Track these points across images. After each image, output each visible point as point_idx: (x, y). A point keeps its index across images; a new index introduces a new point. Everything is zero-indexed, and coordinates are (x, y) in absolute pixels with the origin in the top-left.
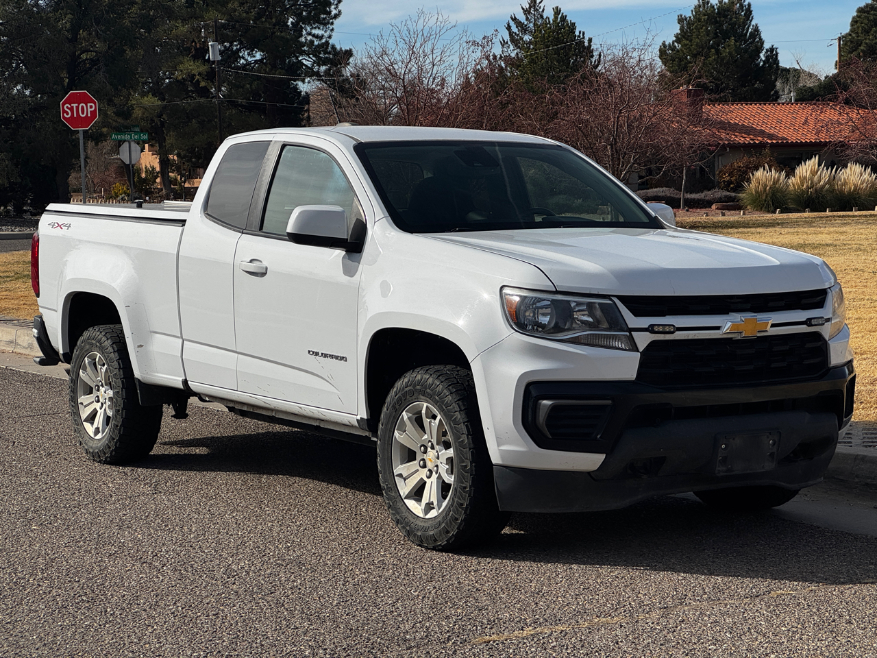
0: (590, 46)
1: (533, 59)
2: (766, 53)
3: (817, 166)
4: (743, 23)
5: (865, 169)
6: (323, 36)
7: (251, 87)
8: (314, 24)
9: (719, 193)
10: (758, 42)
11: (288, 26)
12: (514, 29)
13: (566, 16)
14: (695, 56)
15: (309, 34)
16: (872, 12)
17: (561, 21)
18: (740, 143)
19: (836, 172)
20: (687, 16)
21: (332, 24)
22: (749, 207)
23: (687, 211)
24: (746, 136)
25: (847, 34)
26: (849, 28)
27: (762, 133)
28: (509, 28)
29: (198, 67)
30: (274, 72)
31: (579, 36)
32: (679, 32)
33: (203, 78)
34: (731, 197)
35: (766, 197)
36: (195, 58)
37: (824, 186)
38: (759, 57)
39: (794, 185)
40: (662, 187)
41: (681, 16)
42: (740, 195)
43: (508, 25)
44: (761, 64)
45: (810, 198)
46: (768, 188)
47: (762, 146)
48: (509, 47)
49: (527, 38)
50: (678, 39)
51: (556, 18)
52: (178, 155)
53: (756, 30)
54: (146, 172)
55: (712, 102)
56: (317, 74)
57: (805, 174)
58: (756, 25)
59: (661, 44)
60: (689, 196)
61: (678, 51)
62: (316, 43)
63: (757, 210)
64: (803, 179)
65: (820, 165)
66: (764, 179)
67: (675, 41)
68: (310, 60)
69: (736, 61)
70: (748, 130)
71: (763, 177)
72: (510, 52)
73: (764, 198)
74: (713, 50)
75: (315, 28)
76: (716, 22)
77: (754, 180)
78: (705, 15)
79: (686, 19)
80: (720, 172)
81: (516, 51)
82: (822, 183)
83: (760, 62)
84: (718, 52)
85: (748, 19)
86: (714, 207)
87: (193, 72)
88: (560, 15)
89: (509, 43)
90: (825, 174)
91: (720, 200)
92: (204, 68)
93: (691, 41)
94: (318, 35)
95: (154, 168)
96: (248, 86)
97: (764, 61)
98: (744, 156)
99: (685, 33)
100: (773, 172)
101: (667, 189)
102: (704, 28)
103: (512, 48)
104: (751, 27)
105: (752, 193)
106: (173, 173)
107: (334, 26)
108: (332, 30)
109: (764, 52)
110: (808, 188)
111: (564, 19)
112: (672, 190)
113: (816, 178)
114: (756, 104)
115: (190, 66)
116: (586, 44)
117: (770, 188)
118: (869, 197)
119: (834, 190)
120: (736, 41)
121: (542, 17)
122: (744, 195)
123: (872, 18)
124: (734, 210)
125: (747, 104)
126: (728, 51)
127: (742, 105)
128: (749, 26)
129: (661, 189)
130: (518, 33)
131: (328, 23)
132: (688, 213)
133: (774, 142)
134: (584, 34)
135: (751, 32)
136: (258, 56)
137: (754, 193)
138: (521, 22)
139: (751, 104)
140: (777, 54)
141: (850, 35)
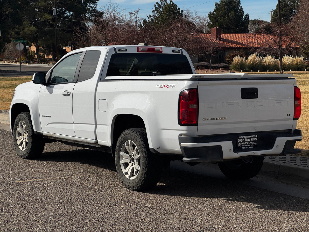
0: (182, 13)
1: (162, 17)
2: (245, 16)
3: (256, 56)
4: (237, 6)
5: (273, 57)
6: (93, 7)
7: (68, 24)
8: (90, 3)
9: (223, 64)
10: (242, 12)
11: (82, 3)
12: (157, 6)
13: (174, 2)
14: (220, 17)
15: (89, 6)
16: (284, 2)
17: (172, 4)
18: (233, 47)
19: (262, 58)
20: (218, 3)
21: (97, 3)
22: (233, 69)
23: (212, 70)
24: (236, 45)
25: (275, 10)
26: (276, 8)
27: (241, 44)
28: (155, 6)
29: (49, 17)
30: (76, 19)
31: (178, 10)
32: (215, 8)
33: (51, 21)
34: (227, 66)
35: (238, 66)
36: (49, 14)
37: (258, 63)
38: (243, 17)
39: (248, 62)
40: (204, 62)
41: (216, 3)
42: (230, 65)
43: (155, 5)
44: (243, 20)
45: (253, 67)
46: (239, 63)
47: (241, 48)
48: (155, 12)
49: (161, 9)
50: (215, 11)
51: (170, 3)
52: (43, 47)
53: (242, 8)
54: (32, 53)
55: (225, 33)
56: (91, 20)
57: (252, 58)
58: (242, 7)
59: (209, 12)
60: (213, 65)
61: (215, 15)
62: (91, 9)
63: (235, 70)
64: (251, 60)
65: (257, 55)
66: (238, 60)
67: (214, 11)
68: (89, 15)
69: (234, 19)
70: (237, 43)
71: (237, 59)
72: (155, 14)
73: (237, 66)
74: (226, 15)
75: (91, 4)
76: (228, 5)
77: (234, 60)
78: (224, 3)
79: (218, 4)
80: (226, 57)
81: (157, 14)
82: (257, 62)
83: (243, 19)
84: (228, 16)
85: (239, 4)
86: (221, 69)
87: (48, 18)
88: (172, 2)
89: (155, 11)
90: (259, 59)
91: (223, 67)
92: (51, 17)
93: (219, 12)
94: (92, 6)
95: (34, 52)
96: (67, 24)
97: (244, 19)
98: (234, 52)
99: (217, 9)
100: (241, 57)
101: (205, 62)
102: (224, 7)
103: (156, 13)
104: (240, 7)
105: (234, 65)
106: (42, 53)
107: (97, 4)
108: (97, 5)
109: (244, 16)
110: (253, 63)
111: (173, 3)
112: (207, 63)
113: (255, 60)
114: (240, 34)
115: (46, 16)
116: (181, 12)
117: (240, 63)
118: (273, 67)
119: (261, 64)
120: (234, 12)
121: (166, 2)
122: (231, 65)
123: (283, 4)
124: (228, 70)
125: (237, 34)
126: (231, 15)
127: (235, 34)
128: (239, 7)
129: (203, 63)
130: (158, 8)
131: (95, 2)
132: (212, 71)
133: (245, 47)
134: (180, 9)
135: (240, 9)
136: (71, 13)
137: (234, 64)
138: (159, 4)
139: (238, 34)
140: (249, 17)
141: (276, 10)
